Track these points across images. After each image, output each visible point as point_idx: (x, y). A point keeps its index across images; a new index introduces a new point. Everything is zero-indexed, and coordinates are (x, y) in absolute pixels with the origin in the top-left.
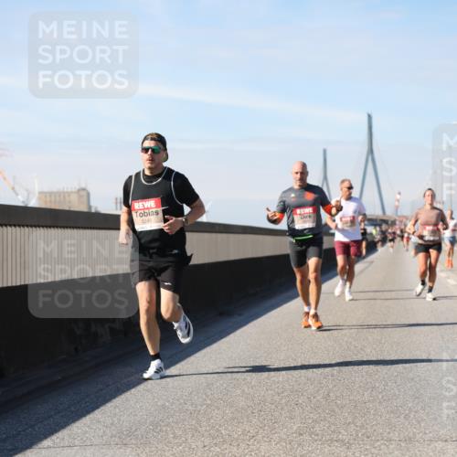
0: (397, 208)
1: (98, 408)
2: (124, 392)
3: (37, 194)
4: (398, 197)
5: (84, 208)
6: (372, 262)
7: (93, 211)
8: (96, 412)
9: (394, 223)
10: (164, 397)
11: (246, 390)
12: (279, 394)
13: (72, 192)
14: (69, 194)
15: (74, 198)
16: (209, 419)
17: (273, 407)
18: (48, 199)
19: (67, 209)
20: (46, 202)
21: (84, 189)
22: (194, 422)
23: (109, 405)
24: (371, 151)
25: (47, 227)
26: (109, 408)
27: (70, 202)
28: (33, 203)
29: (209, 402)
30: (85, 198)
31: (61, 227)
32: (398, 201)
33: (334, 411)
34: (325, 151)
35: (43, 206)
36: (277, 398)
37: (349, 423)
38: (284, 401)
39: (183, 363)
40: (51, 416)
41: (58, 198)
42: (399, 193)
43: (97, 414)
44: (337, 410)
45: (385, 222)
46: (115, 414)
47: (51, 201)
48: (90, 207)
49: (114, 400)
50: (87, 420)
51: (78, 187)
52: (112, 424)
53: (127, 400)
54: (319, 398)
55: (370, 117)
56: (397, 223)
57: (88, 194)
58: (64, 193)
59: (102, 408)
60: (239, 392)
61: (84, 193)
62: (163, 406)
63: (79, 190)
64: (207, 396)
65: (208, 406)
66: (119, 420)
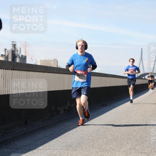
1: (59, 136)
2: (68, 131)
3: (39, 61)
5: (55, 66)
7: (59, 67)
8: (58, 138)
10: (82, 134)
11: (111, 133)
12: (123, 135)
13: (52, 60)
14: (51, 61)
15: (52, 62)
16: (98, 143)
17: (121, 139)
18: (43, 62)
19: (49, 66)
20: (42, 64)
21: (56, 60)
22: (93, 143)
23: (63, 135)
25: (43, 72)
27: (51, 64)
28: (39, 64)
29: (98, 136)
30: (56, 63)
34: (142, 49)
35: (41, 65)
36: (122, 136)
38: (125, 137)
40: (43, 138)
41: (47, 62)
43: (59, 138)
44: (144, 141)
46: (65, 139)
48: (58, 66)
49: (65, 134)
51: (54, 59)
52: (64, 142)
53: (69, 134)
57: (57, 61)
58: (49, 60)
59: (61, 136)
60: (109, 133)
61: (56, 61)
62: (82, 136)
63: (54, 60)
64: (98, 134)
65: (98, 138)
66: (66, 141)
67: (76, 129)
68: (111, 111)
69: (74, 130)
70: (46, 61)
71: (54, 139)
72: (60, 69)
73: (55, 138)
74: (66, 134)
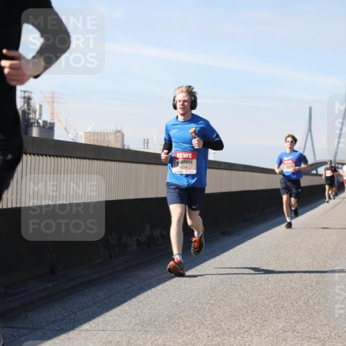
1: (125, 301)
2: (146, 290)
3: (83, 134)
5: (119, 146)
7: (126, 148)
8: (125, 305)
10: (178, 297)
11: (242, 294)
12: (268, 299)
13: (110, 133)
14: (108, 134)
15: (112, 138)
16: (212, 316)
17: (263, 308)
18: (92, 138)
20: (90, 140)
21: (120, 131)
22: (200, 317)
23: (134, 300)
25: (91, 159)
27: (108, 141)
28: (83, 141)
29: (213, 302)
30: (120, 139)
34: (310, 108)
35: (88, 143)
36: (266, 301)
38: (272, 304)
40: (90, 306)
41: (99, 138)
43: (125, 306)
44: (314, 314)
46: (139, 308)
48: (124, 145)
49: (138, 297)
51: (115, 129)
52: (136, 315)
53: (149, 297)
57: (123, 135)
58: (104, 133)
59: (129, 302)
60: (236, 295)
61: (119, 134)
62: (177, 302)
63: (116, 132)
64: (212, 297)
65: (212, 305)
66: (142, 312)
67: (163, 284)
69: (159, 287)
70: (97, 133)
71: (115, 307)
72: (129, 151)
73: (118, 305)
74: (141, 297)
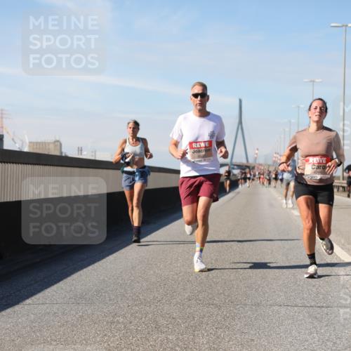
0: (256, 159)
1: (62, 280)
2: (79, 270)
3: (28, 143)
4: (257, 152)
5: (57, 153)
6: (238, 193)
7: (63, 155)
8: (61, 283)
9: (253, 168)
10: (105, 275)
11: (157, 271)
12: (177, 274)
13: (51, 143)
14: (49, 143)
15: (52, 146)
16: (132, 289)
17: (173, 282)
18: (35, 147)
19: (47, 153)
20: (33, 149)
21: (58, 141)
22: (123, 291)
23: (69, 278)
24: (240, 122)
25: (33, 164)
26: (69, 280)
27: (49, 149)
28: (26, 149)
29: (133, 278)
30: (59, 147)
31: (42, 165)
32: (257, 154)
33: (211, 286)
35: (32, 151)
36: (176, 277)
37: (221, 293)
38: (180, 279)
39: (117, 253)
40: (32, 284)
41: (41, 146)
42: (258, 149)
43: (61, 284)
44: (213, 284)
45: (248, 167)
46: (73, 285)
47: (37, 148)
48: (61, 153)
49: (72, 276)
50: (54, 287)
51: (54, 140)
52: (71, 291)
53: (81, 275)
54: (202, 277)
55: (240, 101)
56: (256, 168)
57: (61, 144)
58: (45, 143)
59: (65, 280)
60: (152, 272)
61: (58, 143)
62: (104, 279)
63: (55, 142)
64: (132, 274)
65: (132, 281)
66: (75, 288)
67: (93, 265)
68: (157, 232)
69: (90, 268)
70: (40, 143)
71: (53, 285)
72: (67, 158)
73: (56, 283)
74: (75, 276)
